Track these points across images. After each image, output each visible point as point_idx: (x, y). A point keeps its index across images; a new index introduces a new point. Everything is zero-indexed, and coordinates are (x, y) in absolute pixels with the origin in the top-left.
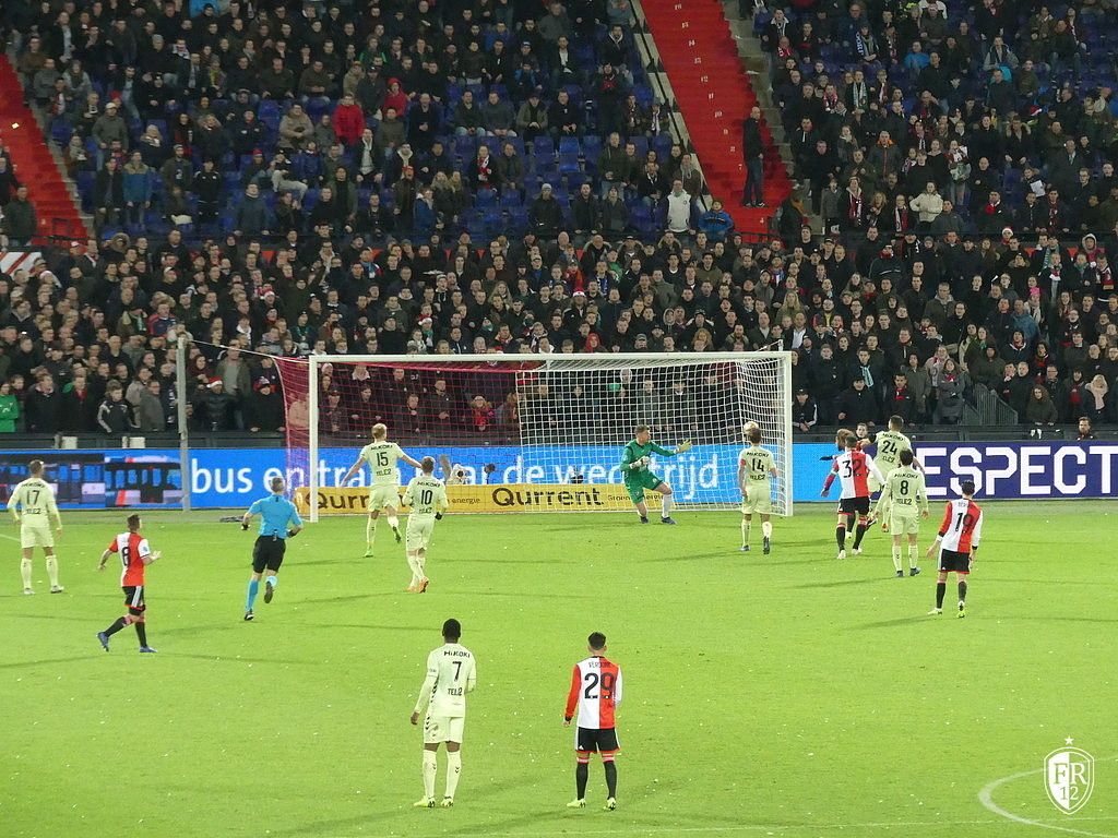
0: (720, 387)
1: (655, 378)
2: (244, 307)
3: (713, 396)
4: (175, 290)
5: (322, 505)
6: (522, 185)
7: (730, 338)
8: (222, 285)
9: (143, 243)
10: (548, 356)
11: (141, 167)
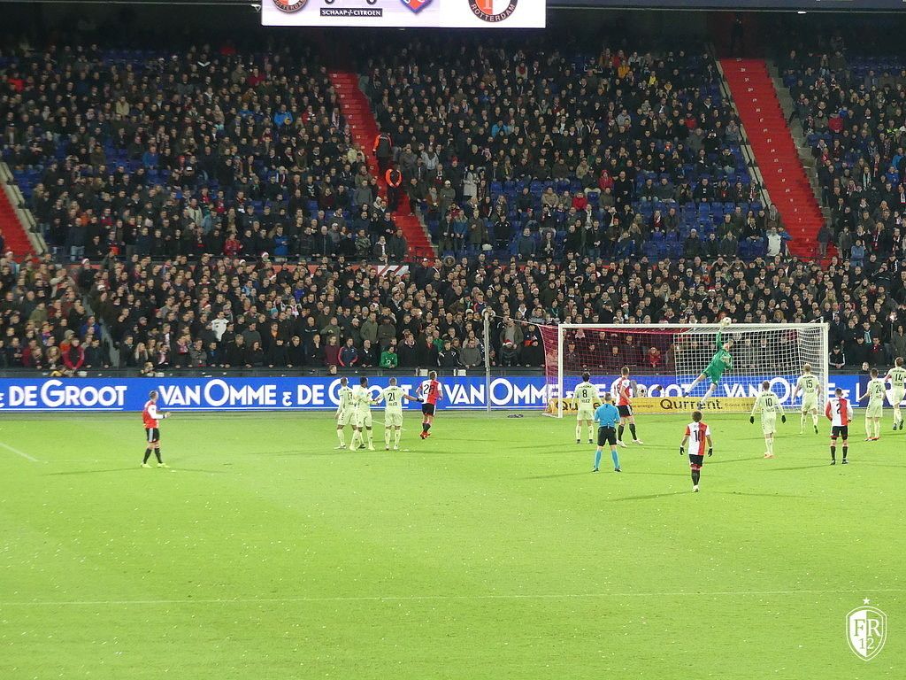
0: (788, 343)
1: (751, 338)
2: (521, 297)
3: (784, 348)
4: (484, 287)
5: (565, 408)
6: (678, 230)
7: (795, 315)
8: (510, 285)
9: (465, 260)
10: (694, 325)
11: (463, 218)
